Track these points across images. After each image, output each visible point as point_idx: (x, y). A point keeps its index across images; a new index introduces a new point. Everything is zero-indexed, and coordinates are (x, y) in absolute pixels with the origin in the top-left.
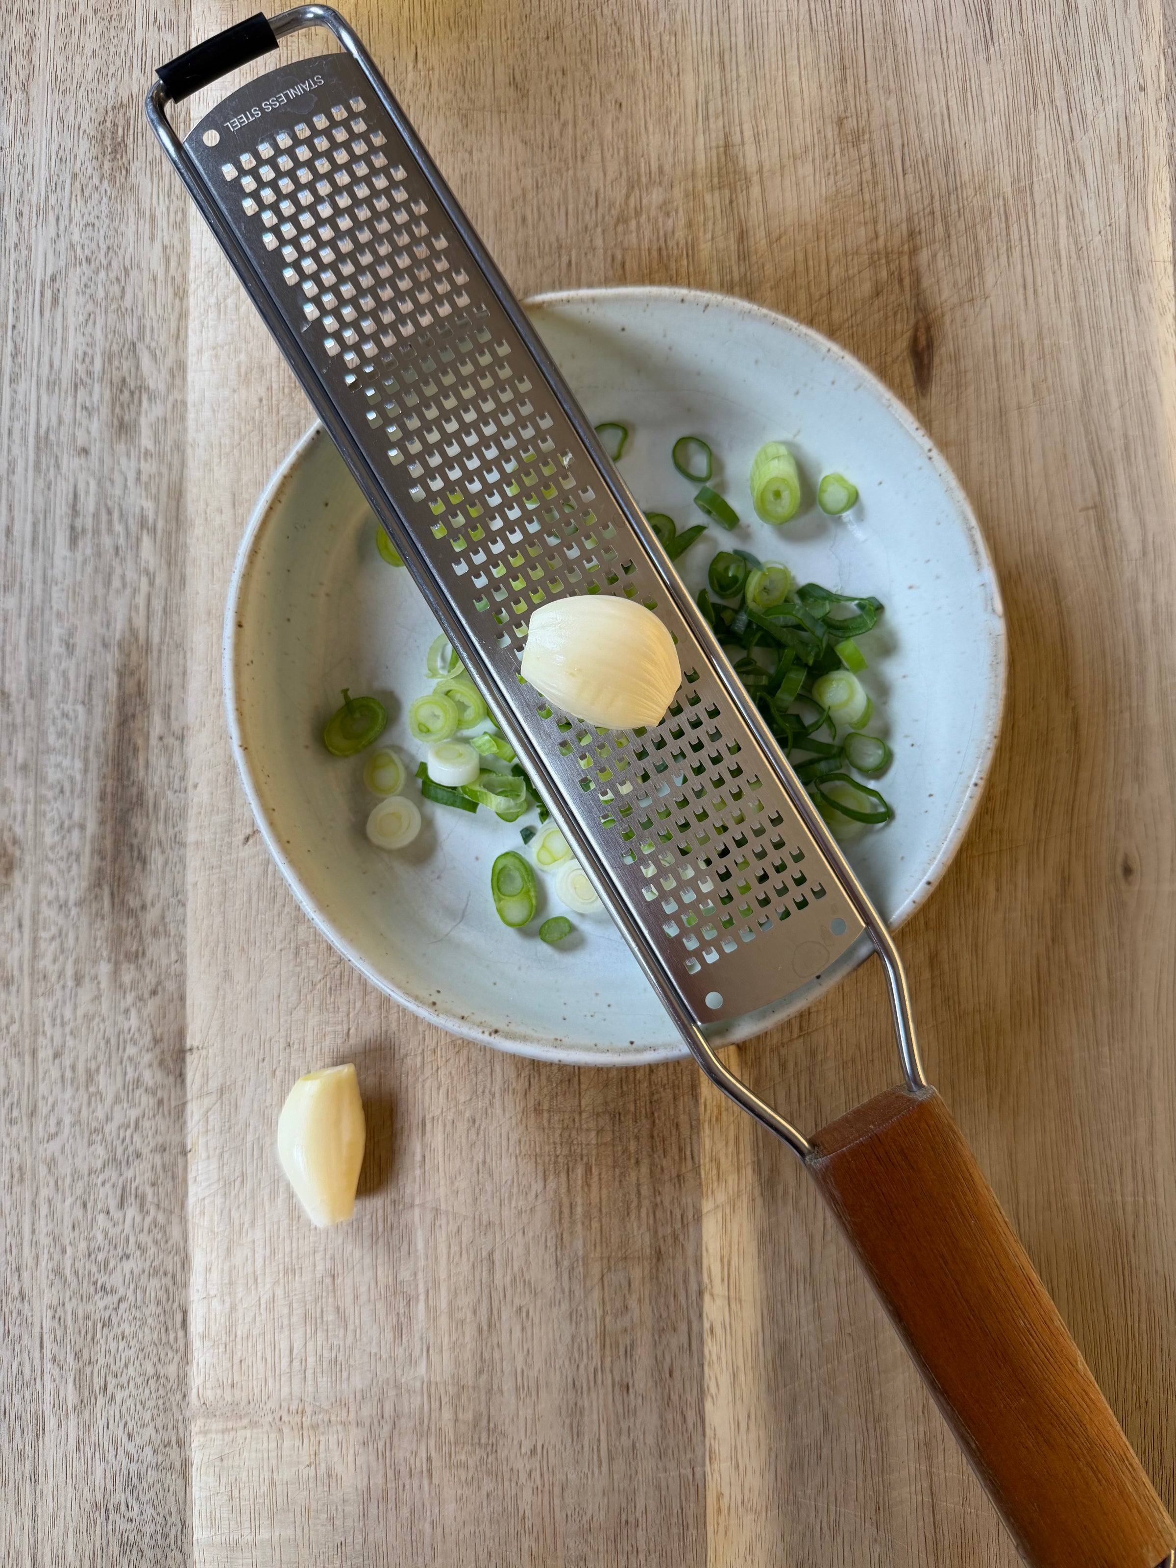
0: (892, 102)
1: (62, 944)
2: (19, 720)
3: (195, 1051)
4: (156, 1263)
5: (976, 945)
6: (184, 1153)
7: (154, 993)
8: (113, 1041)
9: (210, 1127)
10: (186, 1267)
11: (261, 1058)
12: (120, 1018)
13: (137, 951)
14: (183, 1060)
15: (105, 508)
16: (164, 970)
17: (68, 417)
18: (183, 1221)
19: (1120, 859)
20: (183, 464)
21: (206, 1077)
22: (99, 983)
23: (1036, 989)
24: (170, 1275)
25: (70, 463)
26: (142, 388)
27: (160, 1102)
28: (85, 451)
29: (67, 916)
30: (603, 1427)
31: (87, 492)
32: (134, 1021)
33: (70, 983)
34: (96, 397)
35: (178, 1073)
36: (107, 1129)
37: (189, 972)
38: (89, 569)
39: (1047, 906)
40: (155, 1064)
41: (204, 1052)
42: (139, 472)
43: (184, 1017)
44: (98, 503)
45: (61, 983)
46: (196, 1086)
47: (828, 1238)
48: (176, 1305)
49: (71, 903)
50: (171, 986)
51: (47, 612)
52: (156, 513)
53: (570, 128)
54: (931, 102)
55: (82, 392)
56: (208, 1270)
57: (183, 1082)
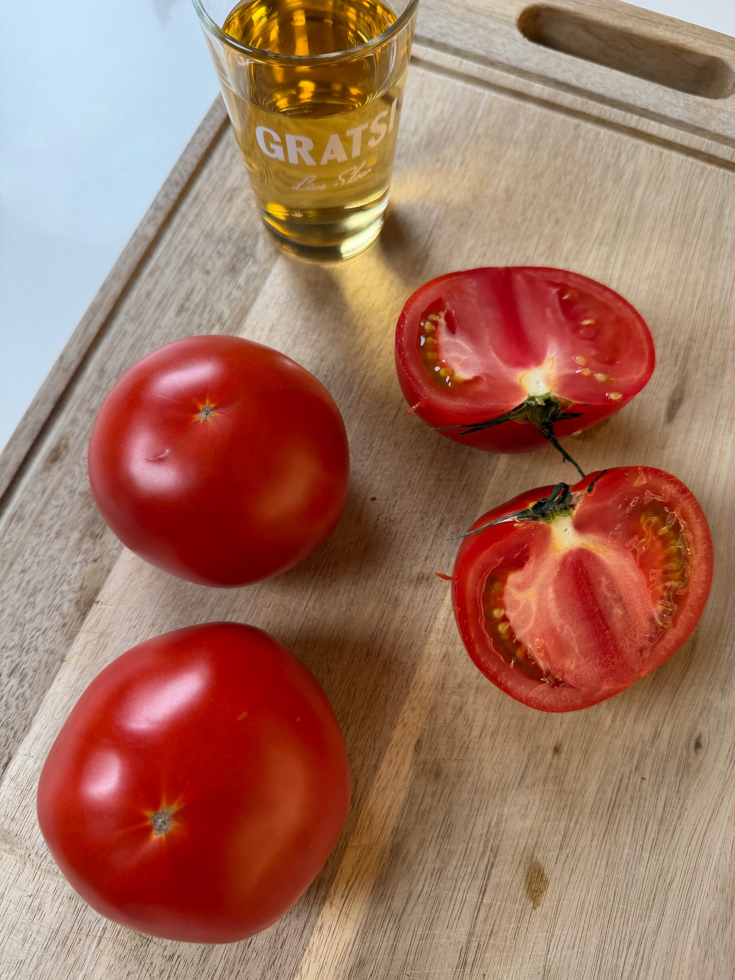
0: (703, 274)
1: (60, 511)
2: (103, 386)
3: (100, 604)
4: (10, 720)
5: (587, 750)
6: (62, 660)
7: (95, 561)
8: (58, 578)
9: (84, 652)
10: (26, 730)
11: (134, 625)
12: (69, 567)
13: (99, 533)
14: (90, 606)
15: (204, 302)
16: (108, 549)
17: (208, 252)
18: (40, 701)
19: (696, 735)
20: (254, 300)
21: (98, 622)
22: (68, 542)
23: (614, 795)
24: (14, 731)
25: (197, 275)
26: (252, 255)
27: (64, 625)
28: (208, 273)
29: (71, 498)
30: (223, 962)
31: (199, 292)
32: (75, 572)
33: (53, 535)
34: (227, 250)
35: (83, 612)
36: (27, 627)
37: (120, 558)
38: (180, 329)
39: (640, 746)
40: (74, 602)
41: (104, 607)
42: (230, 294)
43: (104, 582)
44: (201, 300)
45: (48, 532)
46: (89, 624)
47: (421, 900)
48: (8, 751)
49: (77, 492)
50: (106, 562)
51: (147, 341)
52: (229, 317)
53: (526, 223)
54: (724, 282)
55: (220, 246)
56: (37, 738)
57: (84, 619)
